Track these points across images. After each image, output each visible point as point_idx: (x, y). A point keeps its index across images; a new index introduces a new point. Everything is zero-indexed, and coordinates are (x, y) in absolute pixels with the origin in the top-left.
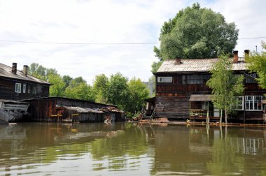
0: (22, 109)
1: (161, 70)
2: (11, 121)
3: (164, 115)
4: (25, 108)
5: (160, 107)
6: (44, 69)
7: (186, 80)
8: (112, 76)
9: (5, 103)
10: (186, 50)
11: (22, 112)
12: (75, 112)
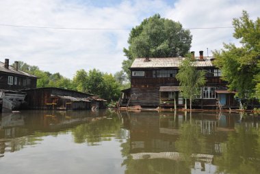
0: (20, 98)
1: (134, 66)
2: (13, 110)
3: (138, 103)
4: (22, 97)
5: (134, 96)
6: (28, 66)
7: (156, 74)
8: (90, 72)
9: (6, 93)
10: (153, 50)
11: (20, 100)
12: (69, 101)
